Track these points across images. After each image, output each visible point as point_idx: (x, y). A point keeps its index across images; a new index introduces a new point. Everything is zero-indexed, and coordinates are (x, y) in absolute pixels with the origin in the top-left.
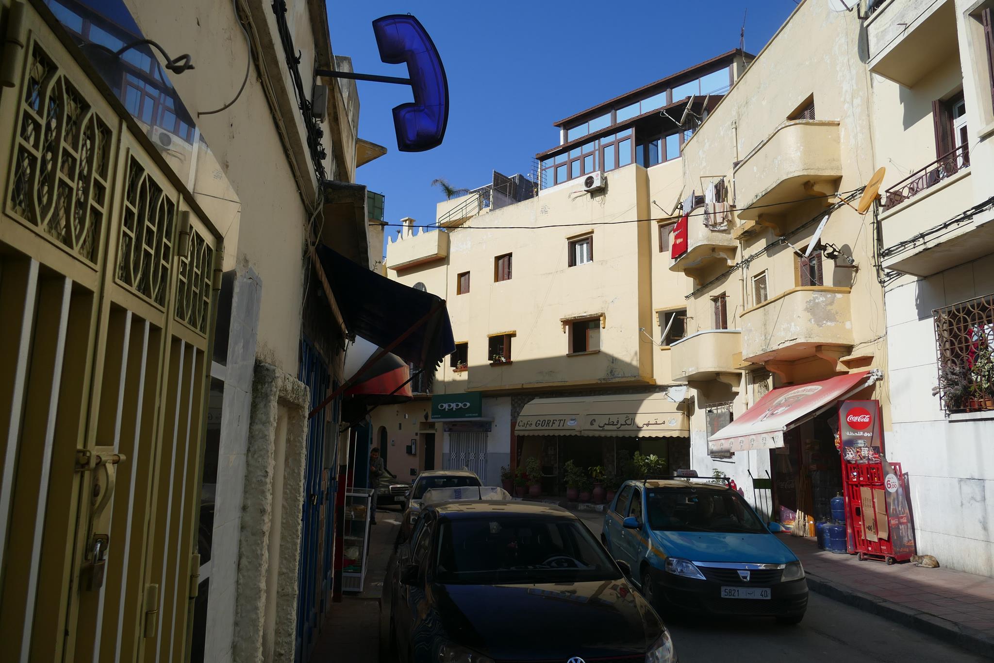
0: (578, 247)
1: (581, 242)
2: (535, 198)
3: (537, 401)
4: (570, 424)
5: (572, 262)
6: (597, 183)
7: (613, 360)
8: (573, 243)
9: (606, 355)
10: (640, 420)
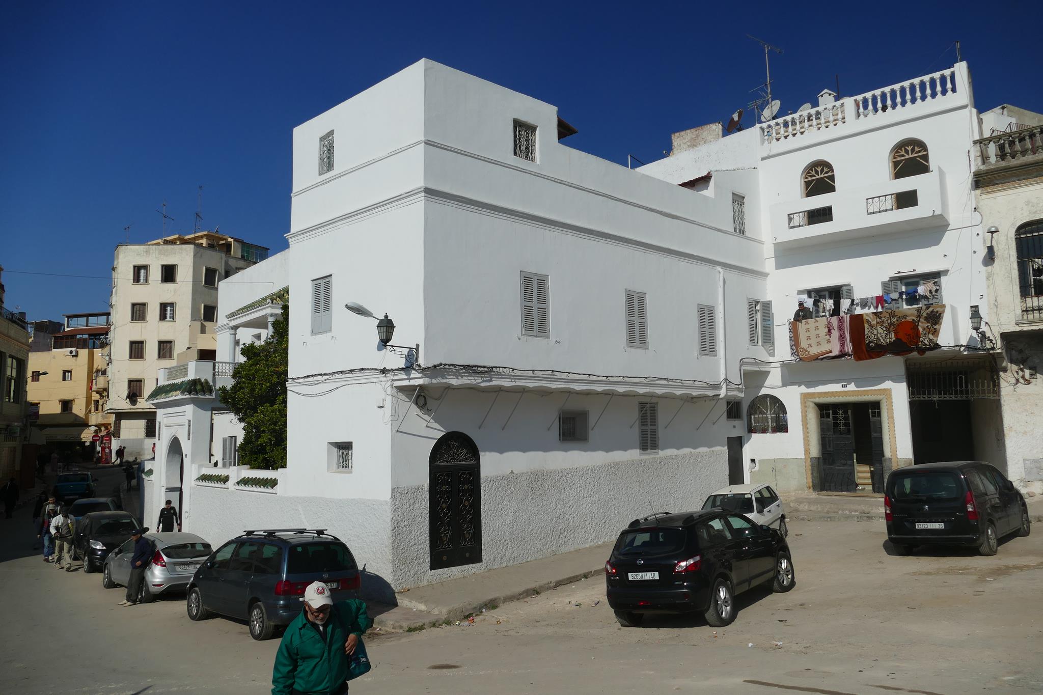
0: (67, 374)
1: (68, 372)
2: (51, 352)
3: (48, 429)
4: (58, 437)
5: (64, 379)
6: (74, 354)
7: (76, 416)
8: (64, 372)
9: (74, 414)
10: (82, 436)
